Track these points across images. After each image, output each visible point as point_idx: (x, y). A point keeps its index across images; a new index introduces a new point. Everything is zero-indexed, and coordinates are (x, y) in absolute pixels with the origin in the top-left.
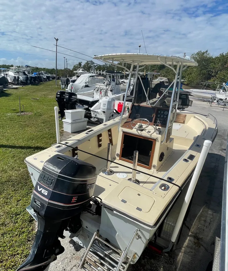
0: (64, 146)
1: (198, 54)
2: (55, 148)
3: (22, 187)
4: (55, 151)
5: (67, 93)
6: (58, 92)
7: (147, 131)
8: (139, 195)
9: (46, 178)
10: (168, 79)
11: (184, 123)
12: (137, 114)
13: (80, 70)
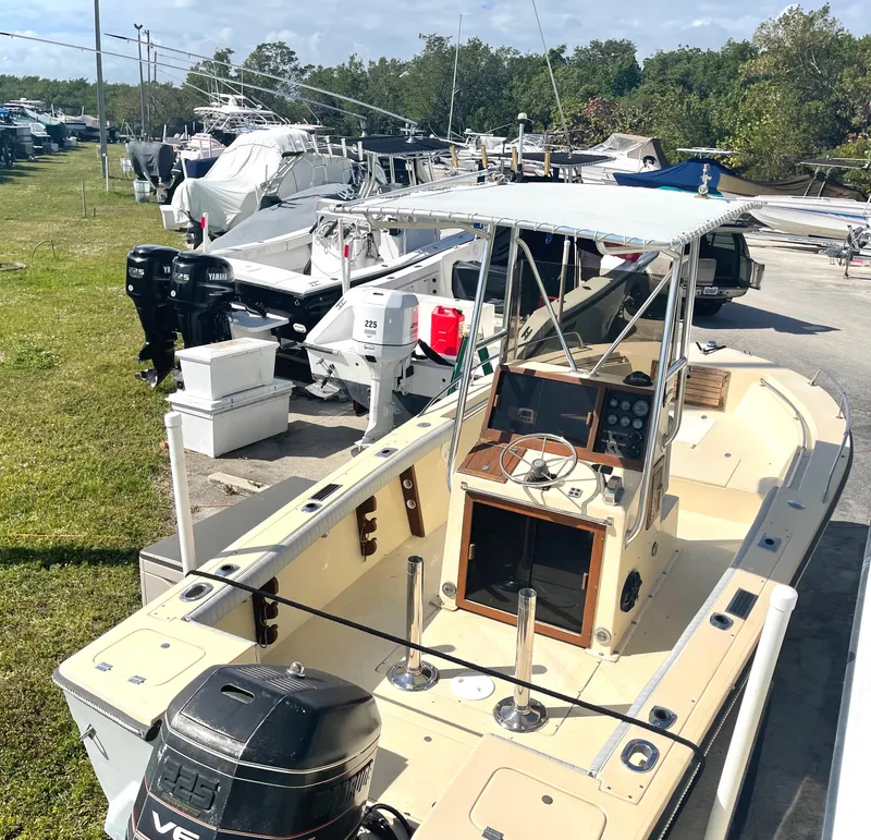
0: (217, 585)
1: (786, 20)
2: (181, 598)
3: (16, 765)
4: (184, 619)
5: (181, 260)
6: (135, 254)
7: (567, 488)
8: (548, 800)
9: (188, 782)
10: (656, 143)
11: (721, 406)
12: (521, 409)
13: (227, 100)
